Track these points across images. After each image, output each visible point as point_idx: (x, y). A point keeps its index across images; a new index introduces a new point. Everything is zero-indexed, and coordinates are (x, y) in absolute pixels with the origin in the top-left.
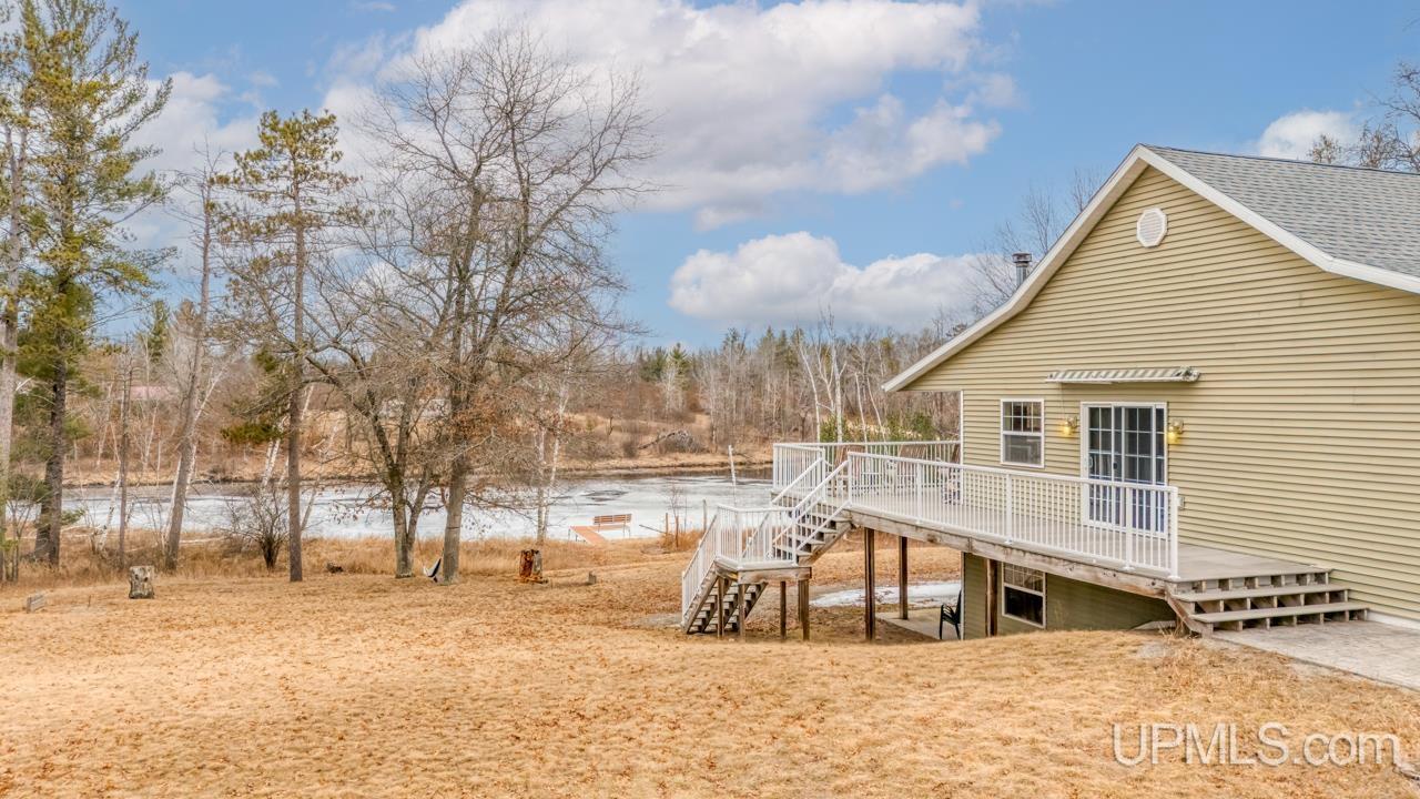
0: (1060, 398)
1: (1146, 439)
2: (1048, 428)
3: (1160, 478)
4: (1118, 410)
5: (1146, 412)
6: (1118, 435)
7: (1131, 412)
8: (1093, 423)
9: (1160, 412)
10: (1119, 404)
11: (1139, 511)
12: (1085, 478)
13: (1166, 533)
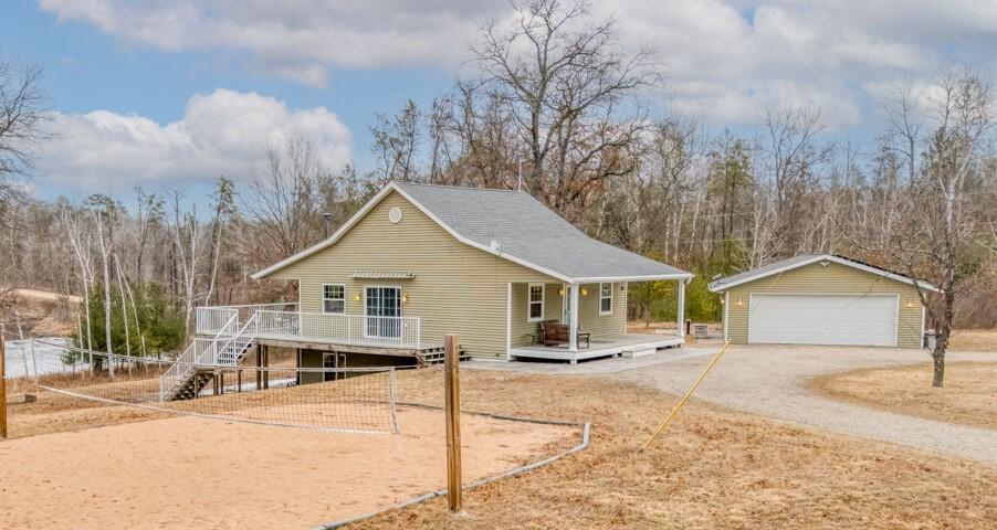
0: (353, 284)
1: (393, 301)
2: (347, 297)
3: (399, 315)
4: (381, 289)
5: (393, 290)
6: (381, 300)
7: (386, 290)
8: (369, 294)
9: (399, 290)
10: (382, 287)
11: (391, 330)
12: (365, 316)
13: (401, 338)
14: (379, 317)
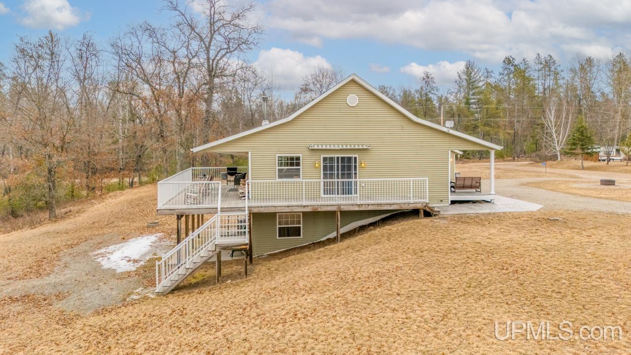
0: (309, 154)
1: (349, 166)
2: (303, 165)
3: (356, 178)
4: (338, 158)
5: (349, 159)
6: (338, 166)
7: (343, 158)
8: (325, 162)
9: (355, 158)
10: (338, 156)
11: (347, 190)
12: (322, 180)
13: (358, 195)
14: (336, 180)
